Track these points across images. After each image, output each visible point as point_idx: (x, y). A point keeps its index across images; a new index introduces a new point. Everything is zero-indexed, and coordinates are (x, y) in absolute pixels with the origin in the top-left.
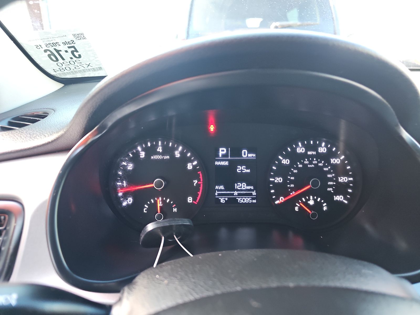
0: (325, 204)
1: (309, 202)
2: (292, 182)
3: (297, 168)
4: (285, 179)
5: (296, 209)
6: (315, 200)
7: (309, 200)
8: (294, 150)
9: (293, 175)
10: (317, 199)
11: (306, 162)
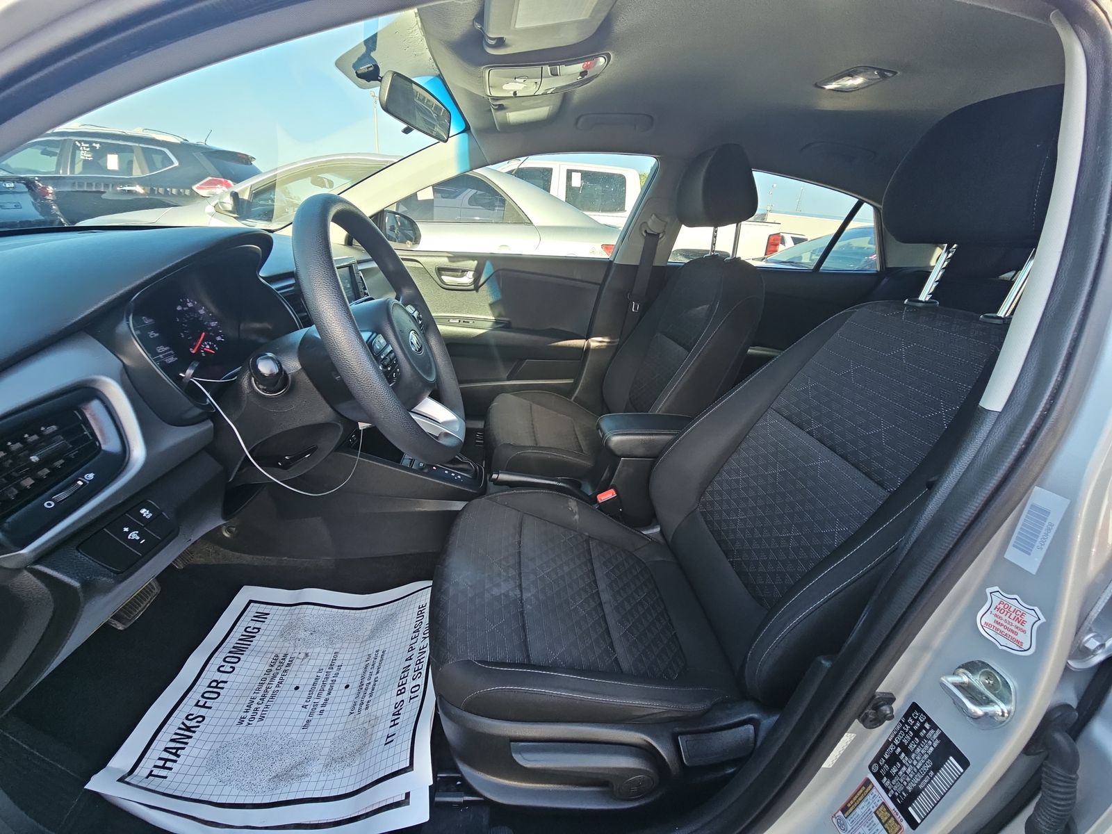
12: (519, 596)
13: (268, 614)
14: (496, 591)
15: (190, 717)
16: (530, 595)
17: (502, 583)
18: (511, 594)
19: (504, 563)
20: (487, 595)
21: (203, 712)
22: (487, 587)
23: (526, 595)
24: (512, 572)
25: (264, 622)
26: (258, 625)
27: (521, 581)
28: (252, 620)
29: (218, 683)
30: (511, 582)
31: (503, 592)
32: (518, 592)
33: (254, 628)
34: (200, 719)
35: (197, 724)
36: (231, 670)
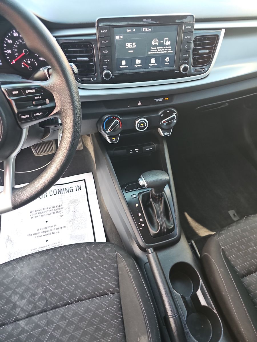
0: (36, 62)
1: (28, 62)
2: (16, 52)
3: (17, 44)
4: (12, 51)
5: (23, 66)
6: (31, 61)
7: (27, 61)
8: (12, 35)
9: (16, 48)
10: (31, 60)
11: (21, 41)
12: (19, 317)
13: (80, 189)
14: (15, 298)
16: (23, 326)
17: (26, 300)
18: (18, 310)
19: (48, 294)
20: (9, 293)
22: (17, 290)
23: (22, 323)
24: (41, 304)
25: (77, 191)
27: (37, 314)
28: (76, 186)
30: (31, 306)
31: (17, 303)
32: (23, 315)
36: (51, 195)
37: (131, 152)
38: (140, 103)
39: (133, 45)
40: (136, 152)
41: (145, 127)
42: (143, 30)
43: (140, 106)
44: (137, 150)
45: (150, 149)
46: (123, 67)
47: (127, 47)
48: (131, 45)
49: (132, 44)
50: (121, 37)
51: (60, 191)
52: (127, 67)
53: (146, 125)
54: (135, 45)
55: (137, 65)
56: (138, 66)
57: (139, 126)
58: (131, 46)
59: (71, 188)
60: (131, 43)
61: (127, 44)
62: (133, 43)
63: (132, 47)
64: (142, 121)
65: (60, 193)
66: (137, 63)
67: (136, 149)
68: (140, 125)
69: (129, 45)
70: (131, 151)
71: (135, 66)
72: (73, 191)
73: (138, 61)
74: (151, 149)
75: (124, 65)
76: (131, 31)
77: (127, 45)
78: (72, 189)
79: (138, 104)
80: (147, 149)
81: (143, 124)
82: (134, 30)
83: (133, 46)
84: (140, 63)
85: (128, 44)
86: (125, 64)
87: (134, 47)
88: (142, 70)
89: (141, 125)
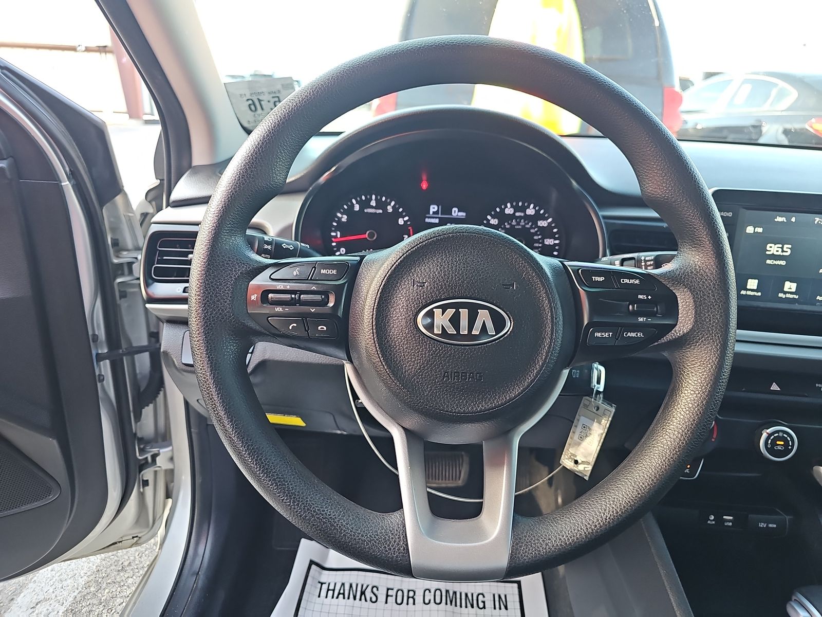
8: (503, 210)
11: (514, 223)
13: (506, 608)
15: (375, 589)
21: (382, 598)
25: (495, 608)
26: (489, 604)
28: (494, 595)
29: (413, 597)
33: (484, 602)
34: (374, 599)
35: (368, 599)
36: (427, 601)
37: (709, 522)
38: (775, 387)
39: (785, 249)
40: (726, 524)
41: (787, 451)
42: (816, 223)
43: (775, 392)
44: (729, 521)
45: (770, 525)
46: (749, 293)
47: (767, 253)
48: (780, 250)
49: (782, 248)
50: (760, 230)
51: (451, 595)
52: (759, 294)
53: (793, 446)
54: (789, 251)
55: (785, 293)
56: (788, 296)
57: (769, 446)
58: (777, 251)
59: (481, 597)
60: (781, 246)
61: (769, 245)
62: (786, 246)
63: (781, 254)
64: (781, 434)
65: (451, 602)
66: (786, 289)
67: (725, 517)
68: (774, 443)
69: (773, 249)
70: (712, 517)
71: (781, 295)
72: (484, 607)
73: (790, 286)
74: (775, 526)
75: (752, 290)
76: (785, 221)
77: (768, 248)
78: (484, 599)
79: (771, 389)
80: (762, 525)
81: (782, 443)
82: (793, 220)
83: (783, 251)
84: (794, 290)
85: (772, 245)
86: (755, 288)
87: (785, 254)
88: (797, 307)
89: (778, 443)
